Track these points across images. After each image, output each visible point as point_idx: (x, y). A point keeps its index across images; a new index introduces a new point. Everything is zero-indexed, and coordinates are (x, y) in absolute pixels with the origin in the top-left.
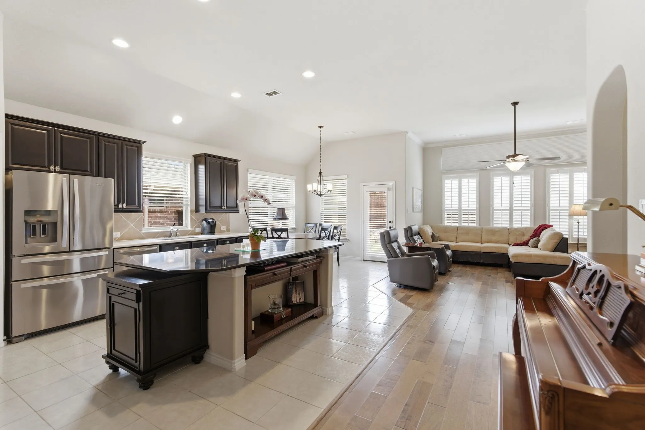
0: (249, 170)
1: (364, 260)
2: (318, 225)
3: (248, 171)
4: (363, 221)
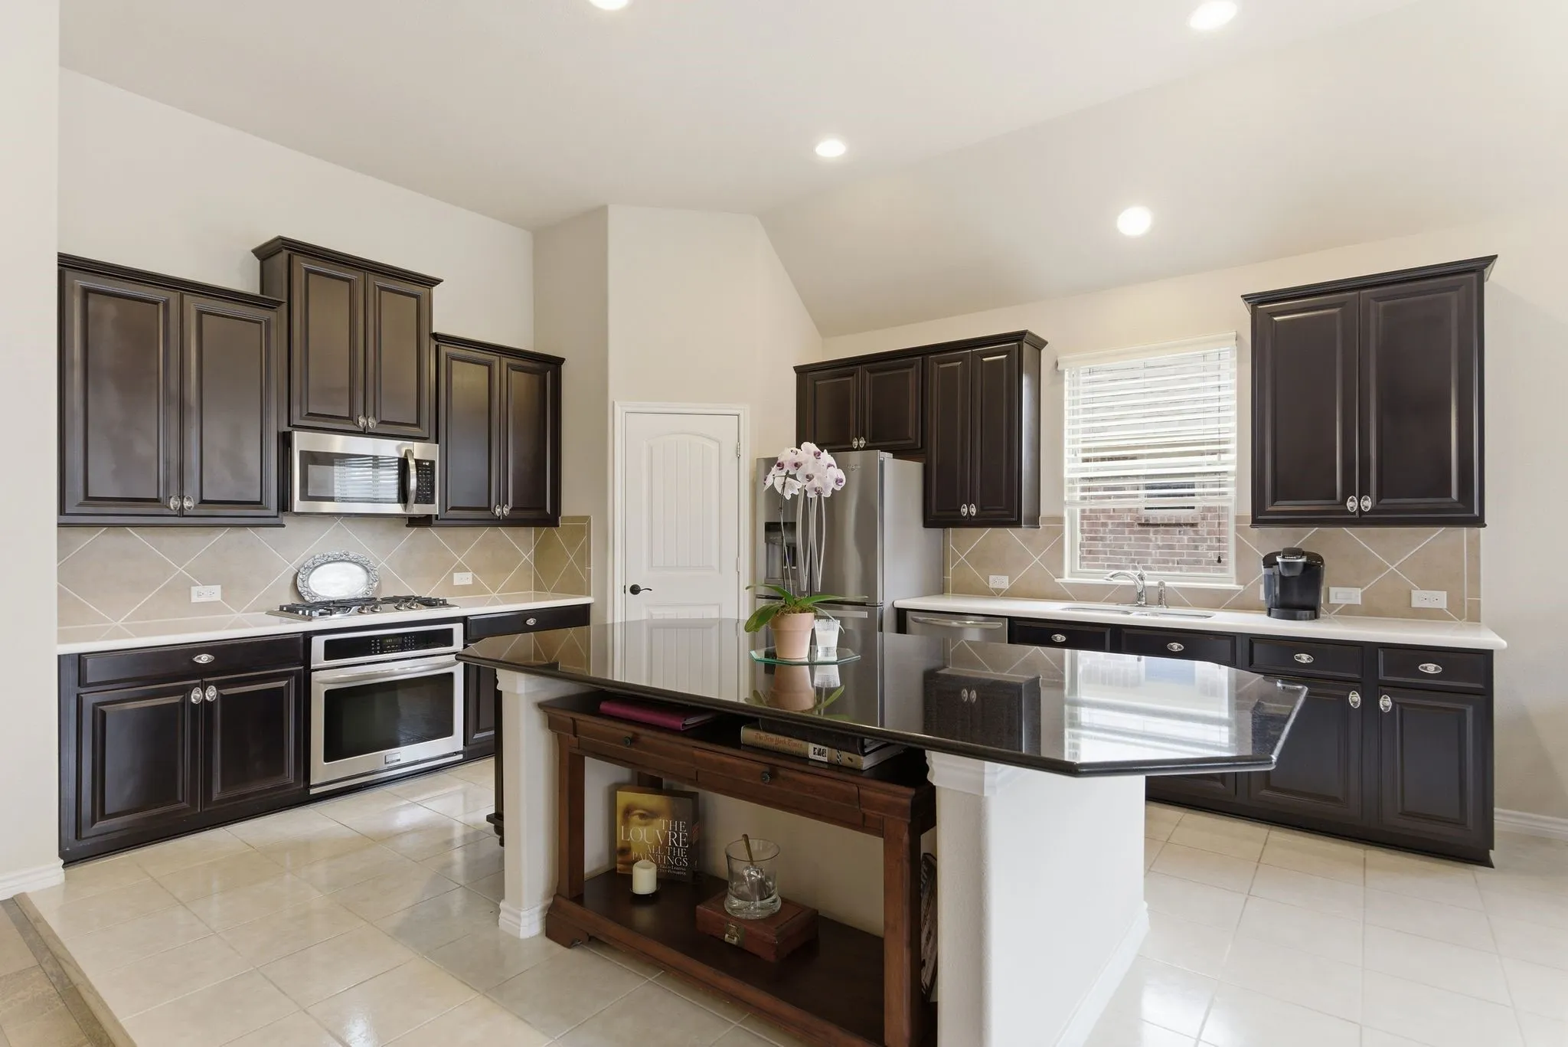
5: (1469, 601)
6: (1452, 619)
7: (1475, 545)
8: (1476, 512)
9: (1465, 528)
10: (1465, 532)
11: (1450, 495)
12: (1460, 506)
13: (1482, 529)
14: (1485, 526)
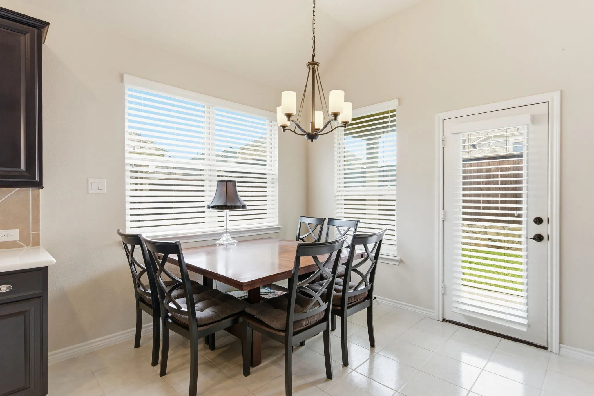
0: (125, 76)
1: (444, 320)
2: (326, 222)
3: (122, 80)
4: (444, 215)
5: (32, 233)
6: (22, 246)
7: (36, 199)
8: (37, 179)
9: (31, 189)
10: (30, 191)
11: (20, 167)
12: (27, 174)
13: (41, 190)
14: (43, 187)
